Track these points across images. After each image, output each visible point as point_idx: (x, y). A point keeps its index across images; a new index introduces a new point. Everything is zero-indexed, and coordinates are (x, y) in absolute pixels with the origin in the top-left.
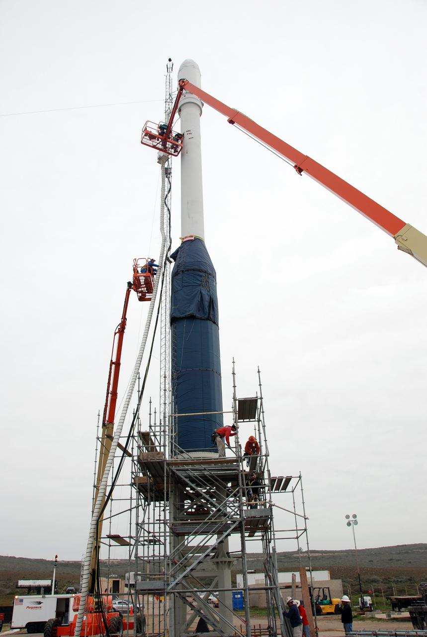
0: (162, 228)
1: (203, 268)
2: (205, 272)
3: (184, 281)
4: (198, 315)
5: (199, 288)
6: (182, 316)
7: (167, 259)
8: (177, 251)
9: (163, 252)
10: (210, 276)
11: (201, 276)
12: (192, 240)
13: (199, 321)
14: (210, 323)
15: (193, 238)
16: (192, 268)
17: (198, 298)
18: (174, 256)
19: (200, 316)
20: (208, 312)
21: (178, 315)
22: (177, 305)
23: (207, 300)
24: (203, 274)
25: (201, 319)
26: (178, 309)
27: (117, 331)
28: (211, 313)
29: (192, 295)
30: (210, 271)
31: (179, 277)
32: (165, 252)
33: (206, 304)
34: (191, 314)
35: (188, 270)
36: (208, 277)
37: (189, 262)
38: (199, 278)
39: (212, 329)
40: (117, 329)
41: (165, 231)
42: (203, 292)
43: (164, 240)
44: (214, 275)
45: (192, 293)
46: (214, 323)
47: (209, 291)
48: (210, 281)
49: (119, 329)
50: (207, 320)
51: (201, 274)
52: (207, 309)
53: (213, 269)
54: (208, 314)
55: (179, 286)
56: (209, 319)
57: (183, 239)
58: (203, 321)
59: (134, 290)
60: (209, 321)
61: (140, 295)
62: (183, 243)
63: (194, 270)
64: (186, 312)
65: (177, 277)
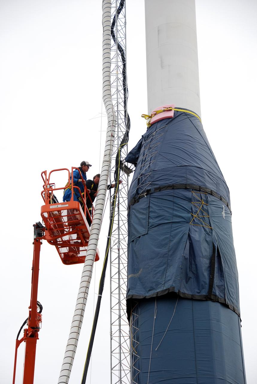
0: (107, 96)
1: (193, 180)
2: (199, 190)
3: (152, 215)
4: (185, 291)
5: (184, 229)
6: (149, 294)
7: (119, 164)
8: (139, 146)
9: (111, 150)
10: (210, 198)
11: (190, 200)
12: (169, 118)
13: (187, 304)
14: (214, 307)
15: (171, 114)
16: (169, 182)
17: (183, 251)
18: (133, 157)
19: (191, 293)
20: (207, 281)
21: (141, 293)
22: (138, 270)
23: (205, 253)
24: (195, 195)
25: (192, 299)
26: (140, 279)
27: (22, 335)
28: (216, 281)
29: (172, 244)
30: (211, 187)
31: (142, 204)
32: (115, 150)
33: (204, 262)
34: (169, 289)
35: (160, 189)
36: (207, 202)
37: (163, 170)
38: (185, 204)
39: (218, 321)
40: (22, 331)
41: (114, 102)
42: (196, 236)
43: (113, 123)
44: (223, 193)
45: (171, 241)
46: (226, 306)
47: (209, 233)
48: (212, 209)
49: (26, 331)
50: (206, 300)
51: (188, 194)
52: (206, 274)
53: (220, 181)
54: (207, 286)
55: (142, 226)
56: (210, 297)
57: (150, 117)
58: (196, 304)
59: (50, 242)
60: (210, 303)
61: (65, 250)
62: (151, 126)
63: (173, 187)
64: (158, 284)
65: (137, 206)
